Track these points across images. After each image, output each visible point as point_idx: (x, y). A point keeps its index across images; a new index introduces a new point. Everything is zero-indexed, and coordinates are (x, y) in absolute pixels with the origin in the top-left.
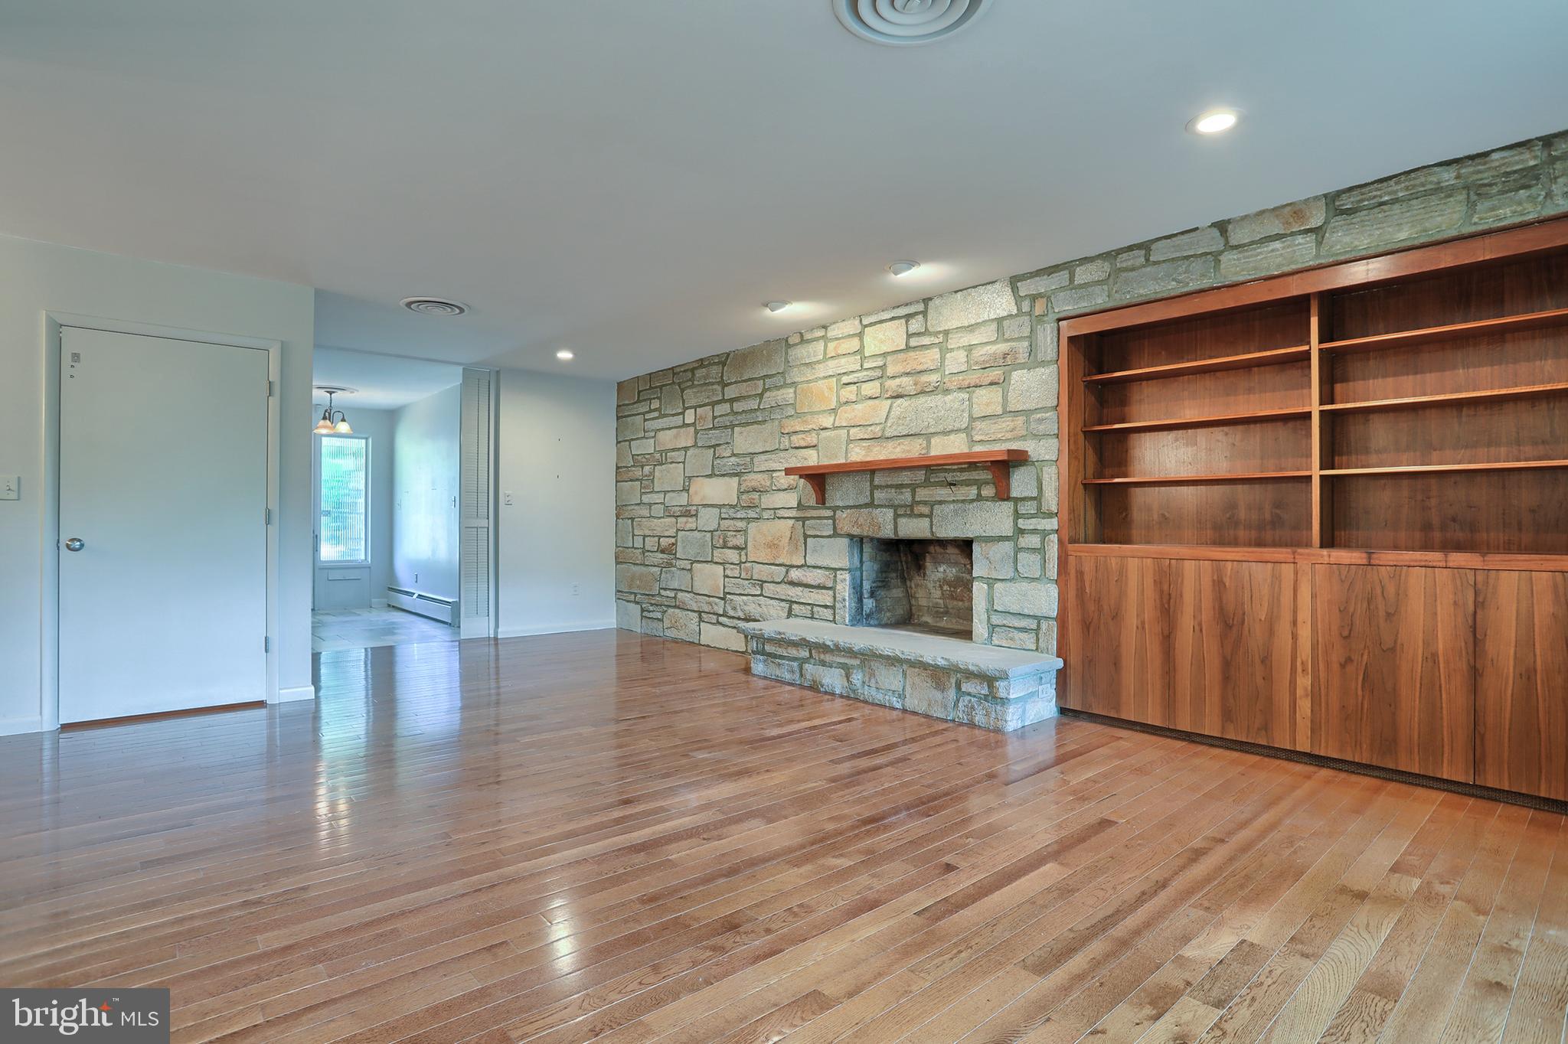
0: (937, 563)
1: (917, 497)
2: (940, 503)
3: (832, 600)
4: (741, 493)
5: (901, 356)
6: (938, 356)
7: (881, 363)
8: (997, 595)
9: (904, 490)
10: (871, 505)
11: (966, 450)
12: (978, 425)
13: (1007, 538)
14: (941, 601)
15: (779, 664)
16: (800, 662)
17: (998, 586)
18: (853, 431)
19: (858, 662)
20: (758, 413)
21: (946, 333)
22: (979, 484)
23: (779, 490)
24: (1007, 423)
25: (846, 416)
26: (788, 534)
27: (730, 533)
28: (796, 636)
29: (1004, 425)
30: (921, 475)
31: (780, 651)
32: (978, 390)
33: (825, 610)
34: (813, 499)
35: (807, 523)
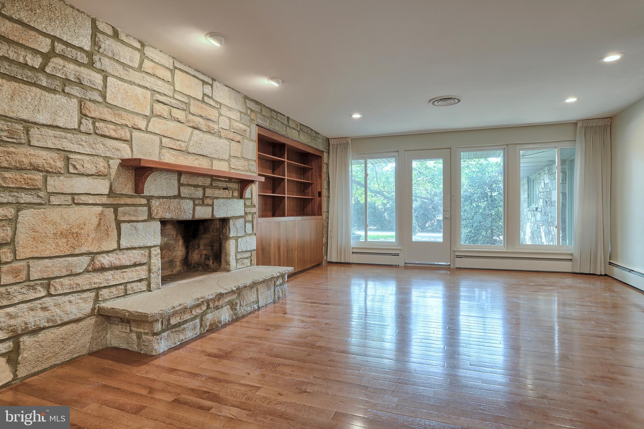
1: (206, 194)
2: (217, 198)
5: (200, 104)
6: (217, 115)
7: (187, 101)
8: (239, 244)
9: (198, 189)
10: (179, 196)
12: (232, 160)
13: (242, 217)
16: (199, 317)
17: (239, 240)
18: (164, 140)
20: (41, 76)
21: (221, 104)
22: (233, 190)
23: (82, 175)
25: (156, 125)
26: (95, 221)
29: (241, 163)
30: (208, 181)
32: (233, 142)
33: (139, 284)
34: (128, 189)
35: (120, 209)
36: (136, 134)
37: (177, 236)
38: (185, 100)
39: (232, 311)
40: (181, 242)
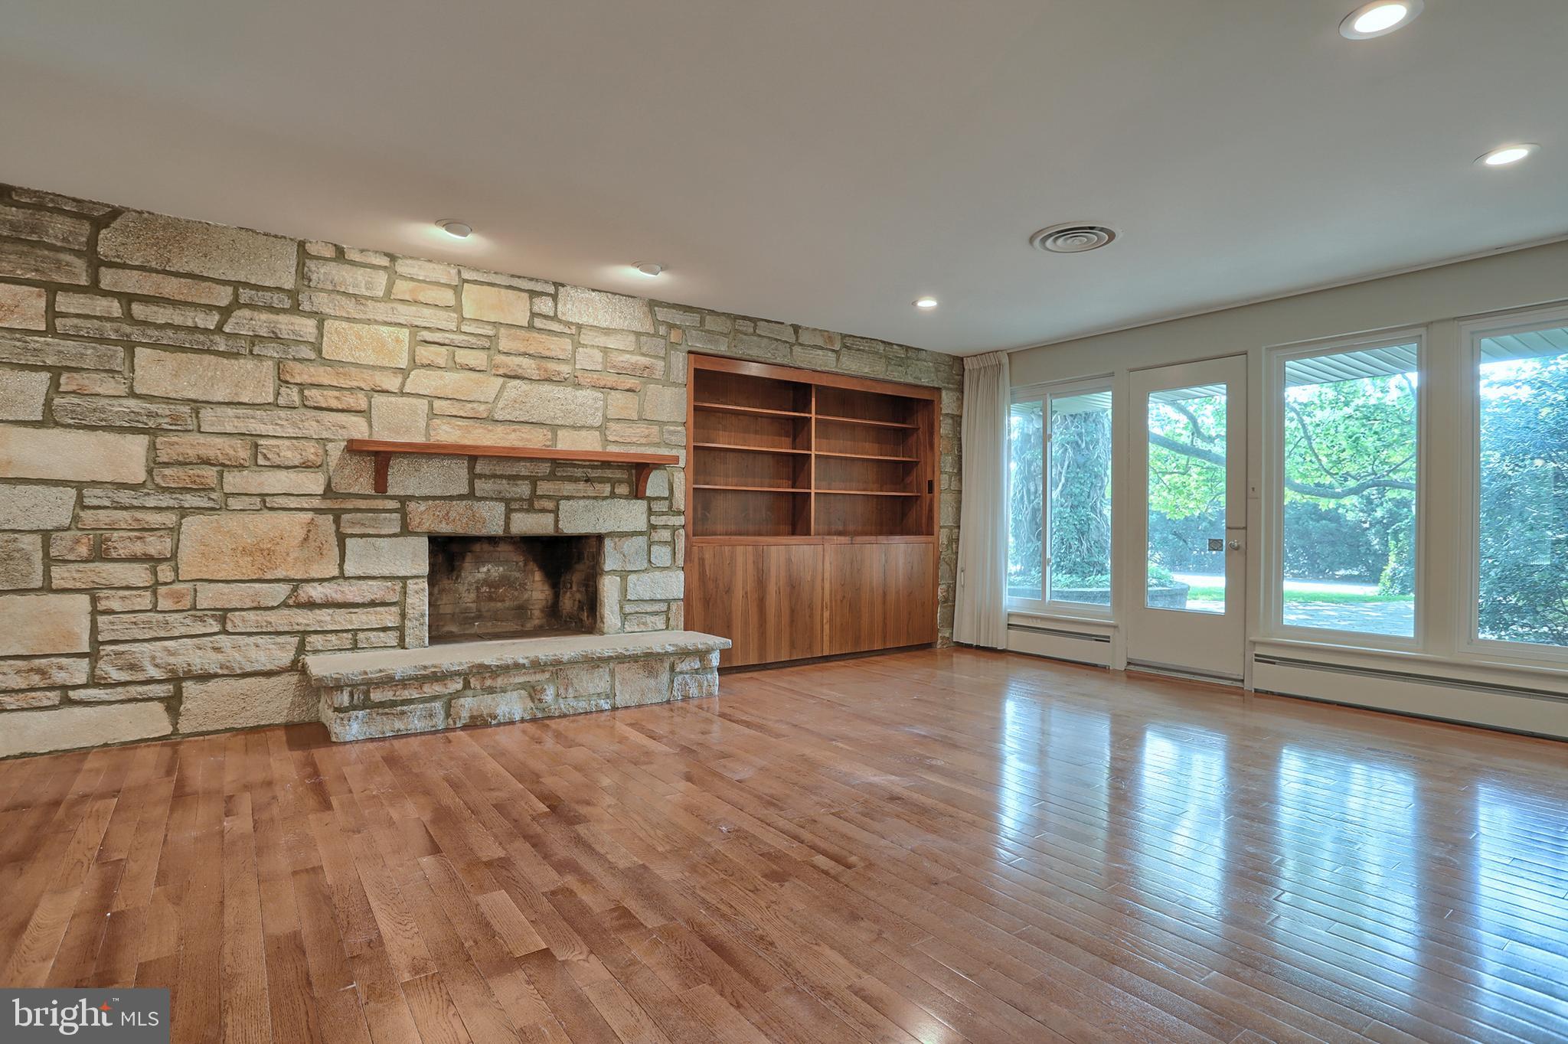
1: (538, 490)
2: (568, 498)
3: (397, 619)
4: (154, 464)
5: (523, 333)
6: (570, 347)
7: (491, 333)
8: (630, 585)
9: (520, 482)
10: (471, 495)
11: (599, 449)
12: (612, 425)
13: (641, 533)
15: (403, 713)
16: (445, 699)
17: (632, 578)
18: (437, 403)
20: (217, 338)
21: (579, 327)
22: (614, 483)
23: (279, 467)
24: (641, 429)
25: (423, 381)
26: (300, 533)
29: (638, 430)
30: (544, 468)
31: (406, 694)
32: (613, 392)
33: (382, 634)
34: (364, 484)
35: (345, 517)
36: (378, 399)
37: (525, 565)
38: (489, 331)
39: (534, 702)
40: (538, 576)
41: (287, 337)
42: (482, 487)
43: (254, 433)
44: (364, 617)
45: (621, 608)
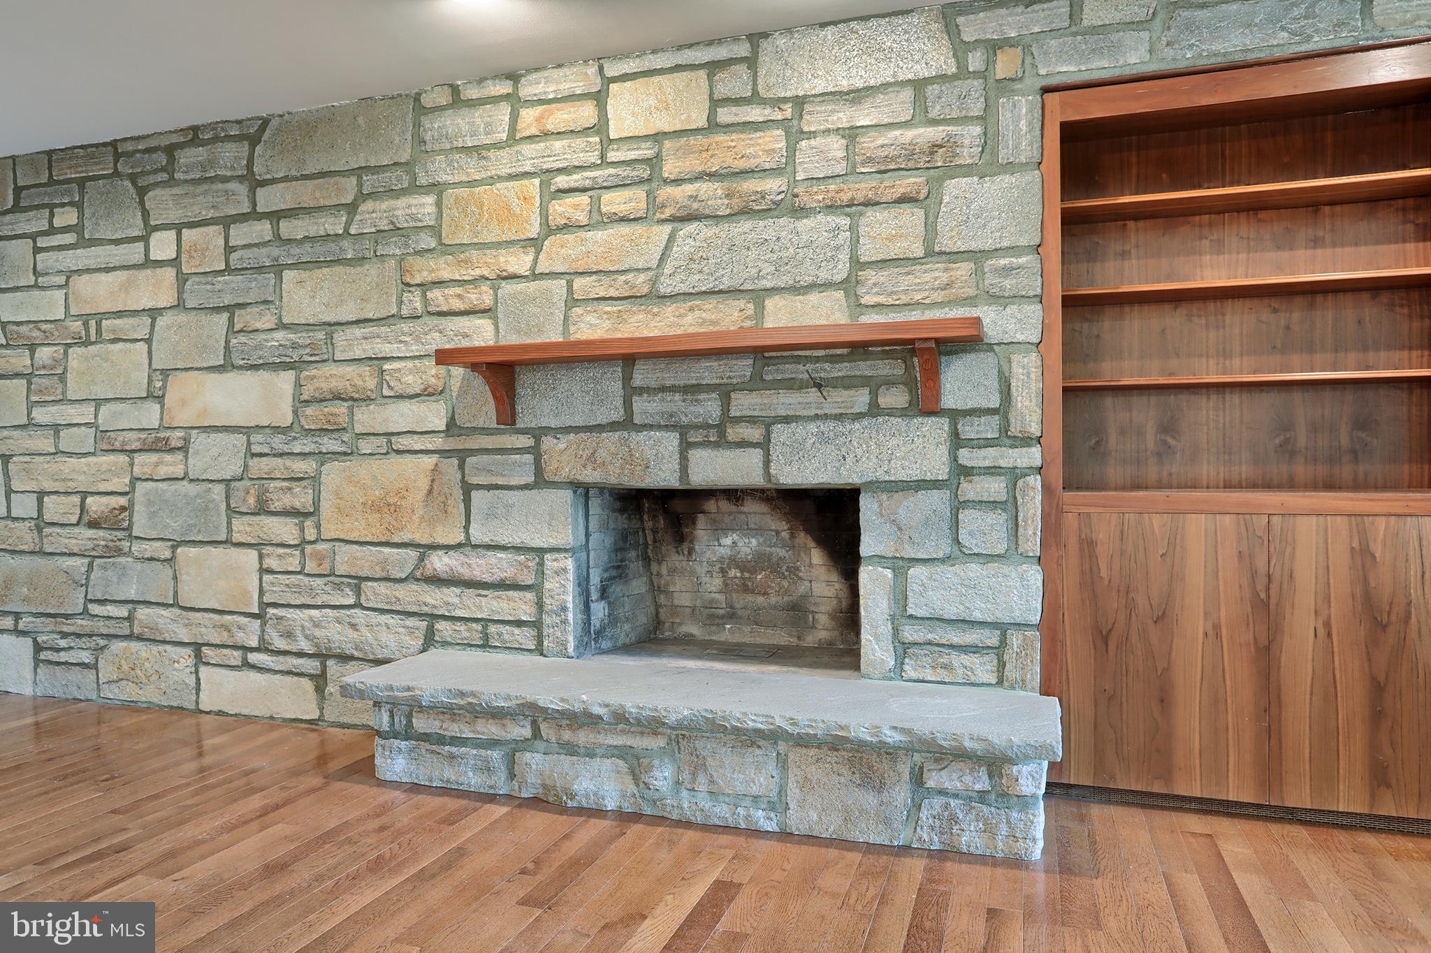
0: (719, 529)
1: (733, 408)
2: (787, 420)
3: (533, 610)
4: (300, 403)
5: (700, 140)
6: (783, 144)
7: (650, 154)
8: (914, 587)
9: (702, 396)
10: (627, 424)
11: (841, 318)
12: (870, 275)
13: (935, 484)
14: (721, 597)
15: (452, 757)
16: (507, 749)
17: (916, 572)
18: (579, 283)
19: (661, 742)
20: (345, 244)
21: (800, 102)
22: (875, 386)
23: (400, 397)
24: (935, 273)
25: (560, 252)
26: (424, 484)
27: (273, 484)
28: (508, 698)
29: (928, 277)
30: (743, 368)
31: (454, 729)
32: (870, 212)
33: (517, 631)
34: (487, 414)
35: (471, 461)
36: (508, 288)
37: (792, 536)
38: (646, 151)
39: (637, 785)
41: (406, 225)
42: (642, 406)
43: (380, 356)
44: (495, 603)
45: (896, 631)
